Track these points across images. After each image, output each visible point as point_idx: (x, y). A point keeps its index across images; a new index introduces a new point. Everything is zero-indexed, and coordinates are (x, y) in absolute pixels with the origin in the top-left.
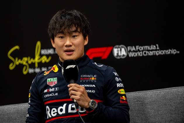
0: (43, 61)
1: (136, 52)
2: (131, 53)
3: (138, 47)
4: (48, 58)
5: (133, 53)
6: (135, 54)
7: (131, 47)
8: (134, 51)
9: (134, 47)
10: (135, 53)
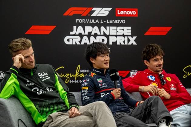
0: (81, 76)
4: (84, 75)
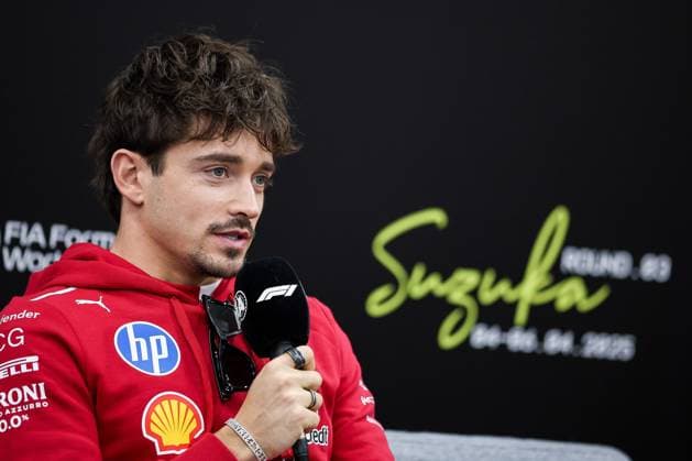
1: (46, 250)
2: (17, 252)
3: (59, 233)
5: (30, 256)
6: (36, 262)
7: (24, 228)
8: (35, 247)
9: (37, 228)
10: (39, 256)
